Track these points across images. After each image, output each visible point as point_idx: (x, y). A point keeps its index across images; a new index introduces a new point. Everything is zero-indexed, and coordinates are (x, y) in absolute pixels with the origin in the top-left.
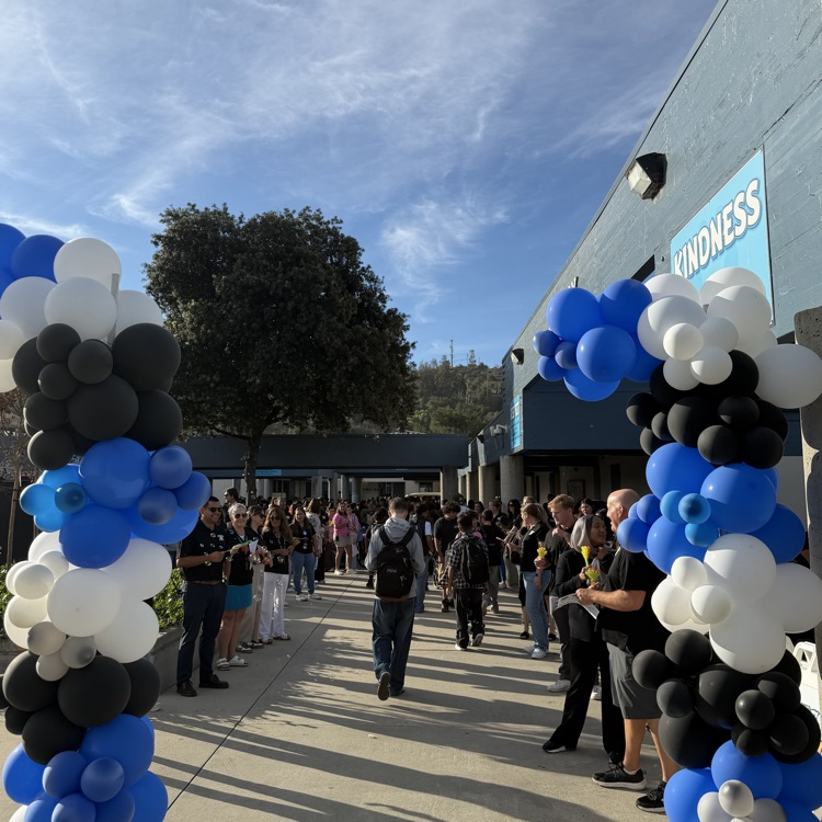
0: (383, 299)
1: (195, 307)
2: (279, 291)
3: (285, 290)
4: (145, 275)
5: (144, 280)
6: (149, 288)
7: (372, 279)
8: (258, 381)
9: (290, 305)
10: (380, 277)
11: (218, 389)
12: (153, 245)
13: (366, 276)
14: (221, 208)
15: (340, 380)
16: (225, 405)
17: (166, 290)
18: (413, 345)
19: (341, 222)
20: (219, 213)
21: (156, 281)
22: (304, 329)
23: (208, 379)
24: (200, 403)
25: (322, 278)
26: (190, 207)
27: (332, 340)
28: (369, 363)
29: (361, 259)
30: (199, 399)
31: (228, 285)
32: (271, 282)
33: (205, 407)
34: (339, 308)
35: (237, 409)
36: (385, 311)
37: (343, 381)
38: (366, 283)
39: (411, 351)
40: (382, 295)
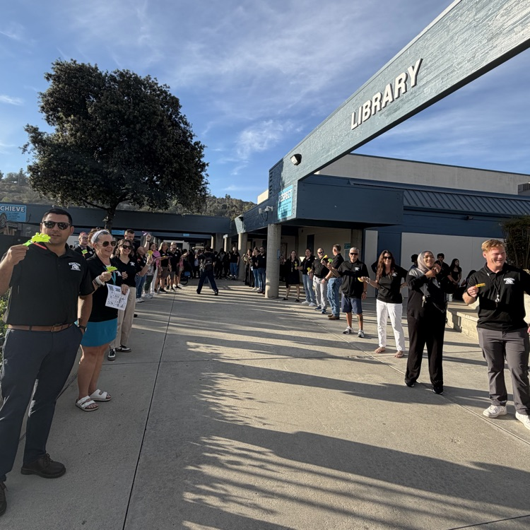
0: (191, 136)
1: (74, 120)
2: (131, 117)
3: (135, 117)
4: (40, 100)
5: (39, 102)
6: (43, 107)
7: (186, 123)
8: (116, 171)
9: (138, 126)
10: (190, 124)
11: (89, 174)
12: (46, 80)
13: (183, 121)
14: (94, 66)
15: (167, 176)
16: (93, 185)
17: (54, 110)
18: (207, 164)
19: (169, 87)
20: (92, 69)
21: (47, 103)
22: (146, 143)
23: (82, 168)
24: (76, 182)
25: (159, 113)
26: (73, 62)
27: (163, 152)
28: (185, 169)
29: (180, 110)
30: (76, 180)
31: (97, 108)
32: (126, 111)
33: (80, 185)
34: (168, 133)
35: (101, 189)
36: (193, 143)
37: (169, 177)
38: (182, 125)
39: (206, 168)
40: (191, 134)
